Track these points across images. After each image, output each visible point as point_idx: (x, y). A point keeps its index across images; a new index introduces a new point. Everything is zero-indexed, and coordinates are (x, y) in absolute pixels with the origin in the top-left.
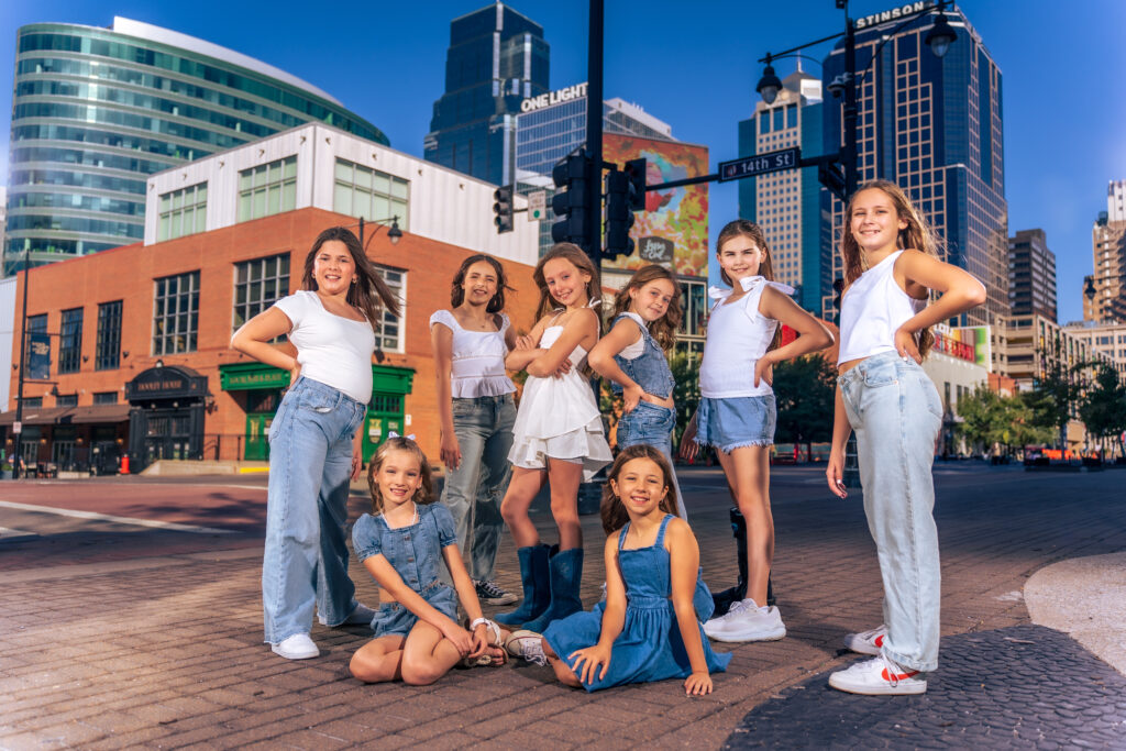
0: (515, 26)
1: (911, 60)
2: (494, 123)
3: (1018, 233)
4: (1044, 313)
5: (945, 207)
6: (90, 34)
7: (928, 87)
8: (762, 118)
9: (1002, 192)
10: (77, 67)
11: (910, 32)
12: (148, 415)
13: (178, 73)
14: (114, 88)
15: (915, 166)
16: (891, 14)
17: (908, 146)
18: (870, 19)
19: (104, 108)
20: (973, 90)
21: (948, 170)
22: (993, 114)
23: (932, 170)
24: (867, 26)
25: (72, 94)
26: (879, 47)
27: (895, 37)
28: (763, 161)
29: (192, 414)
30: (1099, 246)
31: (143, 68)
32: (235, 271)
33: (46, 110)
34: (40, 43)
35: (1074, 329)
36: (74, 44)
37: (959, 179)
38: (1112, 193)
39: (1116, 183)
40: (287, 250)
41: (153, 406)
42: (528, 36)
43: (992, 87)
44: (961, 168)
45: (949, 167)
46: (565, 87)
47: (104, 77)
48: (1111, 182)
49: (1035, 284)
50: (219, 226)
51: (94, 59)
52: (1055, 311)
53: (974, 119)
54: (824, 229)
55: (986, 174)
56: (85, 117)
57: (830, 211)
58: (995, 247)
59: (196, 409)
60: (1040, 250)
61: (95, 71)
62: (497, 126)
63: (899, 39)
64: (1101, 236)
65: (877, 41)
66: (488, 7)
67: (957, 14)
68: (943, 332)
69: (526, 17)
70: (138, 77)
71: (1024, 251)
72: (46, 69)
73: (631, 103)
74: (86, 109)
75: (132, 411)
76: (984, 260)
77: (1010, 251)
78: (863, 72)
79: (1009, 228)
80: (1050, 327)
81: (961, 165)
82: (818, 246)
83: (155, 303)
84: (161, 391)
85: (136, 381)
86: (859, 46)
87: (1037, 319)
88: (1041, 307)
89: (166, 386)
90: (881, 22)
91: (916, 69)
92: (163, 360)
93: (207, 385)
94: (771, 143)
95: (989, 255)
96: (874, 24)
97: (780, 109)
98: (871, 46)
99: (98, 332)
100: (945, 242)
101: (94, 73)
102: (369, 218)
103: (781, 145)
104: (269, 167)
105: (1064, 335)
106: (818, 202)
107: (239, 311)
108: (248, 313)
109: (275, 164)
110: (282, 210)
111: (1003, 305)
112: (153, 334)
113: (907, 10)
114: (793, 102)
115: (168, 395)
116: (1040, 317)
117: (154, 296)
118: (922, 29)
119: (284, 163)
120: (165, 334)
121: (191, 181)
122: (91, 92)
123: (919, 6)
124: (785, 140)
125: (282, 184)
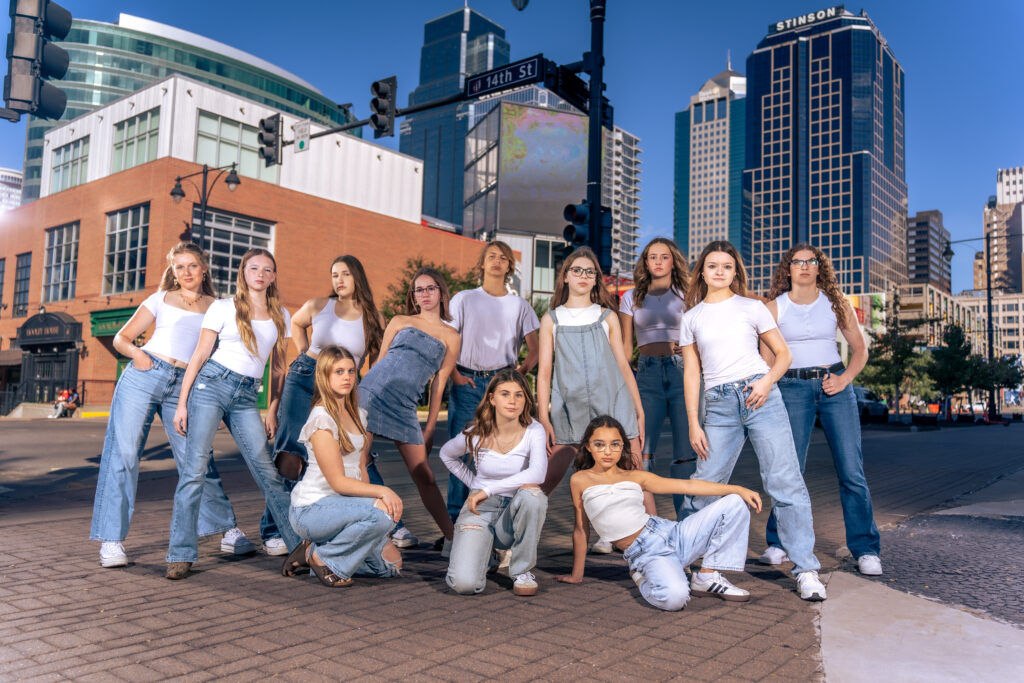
0: (480, 27)
1: (824, 58)
2: (460, 112)
3: (918, 214)
4: (940, 285)
5: (851, 188)
6: (96, 28)
7: (838, 83)
8: (695, 110)
9: (903, 176)
10: (85, 57)
11: (823, 34)
12: (36, 360)
13: (172, 62)
14: (116, 75)
15: (825, 152)
16: (807, 18)
17: (820, 134)
18: (788, 22)
19: (107, 93)
20: (878, 86)
21: (854, 156)
22: (895, 107)
23: (841, 155)
24: (786, 29)
25: (80, 80)
26: (796, 47)
27: (810, 39)
28: (507, 74)
29: (68, 359)
30: (989, 225)
31: (141, 58)
32: (107, 220)
35: (965, 298)
36: (83, 37)
37: (864, 164)
38: (1001, 180)
39: (1005, 170)
40: (148, 200)
41: (39, 351)
42: (491, 37)
43: (895, 84)
44: (866, 155)
45: (855, 153)
47: (107, 66)
48: (1000, 170)
49: (932, 259)
50: (97, 178)
51: (101, 50)
52: (950, 283)
53: (879, 112)
54: (745, 206)
55: (889, 160)
56: (91, 101)
57: (750, 191)
58: (898, 226)
59: (71, 353)
60: (937, 229)
61: (101, 60)
62: (462, 115)
63: (813, 40)
64: (991, 217)
65: (794, 42)
66: (455, 11)
67: (865, 20)
69: (490, 21)
70: (137, 66)
71: (924, 229)
74: (92, 93)
75: (24, 355)
76: (886, 236)
77: (911, 229)
78: (781, 69)
79: (909, 209)
80: (939, 295)
81: (866, 152)
82: (740, 222)
83: (46, 252)
84: (43, 336)
85: (25, 327)
86: (778, 46)
87: (927, 288)
88: (937, 278)
89: (47, 331)
90: (798, 25)
91: (827, 67)
92: (46, 307)
93: (80, 331)
94: (703, 132)
95: (892, 233)
96: (792, 27)
97: (710, 102)
98: (789, 46)
99: (17, 281)
100: (851, 219)
101: (99, 62)
102: (212, 164)
103: (712, 134)
104: (137, 120)
105: (952, 302)
106: (742, 184)
107: (111, 259)
108: (116, 261)
109: (143, 116)
110: (146, 161)
111: (903, 276)
112: (43, 282)
113: (821, 15)
114: (723, 96)
115: (49, 340)
116: (930, 286)
117: (46, 245)
118: (834, 31)
119: (149, 115)
120: (52, 282)
121: (78, 135)
122: (97, 78)
123: (831, 12)
124: (715, 129)
125: (148, 135)
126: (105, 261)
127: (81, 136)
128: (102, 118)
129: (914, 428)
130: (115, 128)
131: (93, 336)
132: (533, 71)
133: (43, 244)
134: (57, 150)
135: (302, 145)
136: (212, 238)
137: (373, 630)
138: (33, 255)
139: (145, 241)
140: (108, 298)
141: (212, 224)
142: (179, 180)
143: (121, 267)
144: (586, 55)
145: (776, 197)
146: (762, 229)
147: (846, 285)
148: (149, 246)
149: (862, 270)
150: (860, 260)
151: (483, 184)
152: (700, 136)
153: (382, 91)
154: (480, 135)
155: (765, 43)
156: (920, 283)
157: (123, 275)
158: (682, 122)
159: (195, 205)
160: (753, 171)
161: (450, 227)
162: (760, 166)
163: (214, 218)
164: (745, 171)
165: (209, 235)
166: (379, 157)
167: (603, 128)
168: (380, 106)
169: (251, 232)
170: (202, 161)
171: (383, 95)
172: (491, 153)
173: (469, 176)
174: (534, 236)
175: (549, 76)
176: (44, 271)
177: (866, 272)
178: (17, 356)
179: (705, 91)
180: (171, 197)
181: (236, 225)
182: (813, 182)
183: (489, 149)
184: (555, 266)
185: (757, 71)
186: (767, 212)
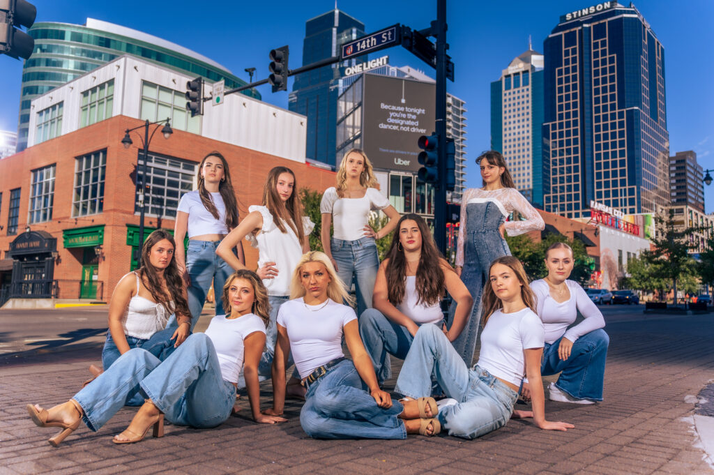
0: (346, 23)
1: (602, 39)
2: (332, 85)
3: (678, 154)
4: (696, 206)
5: (626, 135)
6: (69, 29)
7: (614, 57)
8: (506, 80)
9: (665, 125)
10: (62, 49)
11: (601, 22)
12: (24, 266)
14: (85, 62)
15: (605, 108)
16: (589, 10)
17: (601, 95)
18: (575, 13)
20: (644, 59)
21: (627, 111)
22: (658, 74)
23: (617, 111)
24: (573, 18)
25: (59, 66)
26: (580, 31)
27: (591, 25)
28: (372, 39)
29: (46, 265)
31: (103, 50)
32: (76, 162)
33: (42, 76)
34: (40, 35)
36: (61, 35)
37: (635, 117)
40: (105, 147)
41: (25, 259)
42: (354, 30)
43: (657, 57)
44: (636, 110)
45: (628, 109)
46: (373, 59)
47: (78, 55)
49: (689, 187)
50: (68, 132)
51: (72, 44)
52: (703, 205)
53: (645, 77)
54: (545, 150)
55: (654, 114)
57: (549, 139)
58: (662, 163)
59: (48, 261)
60: (692, 165)
61: (74, 51)
62: (334, 87)
63: (594, 26)
65: (580, 28)
66: (329, 12)
67: (633, 9)
68: (617, 215)
69: (354, 18)
70: (100, 55)
71: (682, 165)
72: (43, 51)
73: (416, 69)
74: (67, 75)
75: (14, 263)
76: (653, 170)
77: (672, 165)
78: (570, 48)
79: (670, 150)
80: (696, 214)
81: (636, 108)
82: (541, 162)
83: (31, 187)
84: (29, 248)
85: (15, 242)
86: (568, 31)
87: (686, 209)
88: (693, 202)
89: (31, 245)
90: (582, 16)
91: (605, 46)
92: (31, 227)
93: (56, 244)
94: (512, 96)
95: (657, 168)
96: (578, 17)
97: (517, 74)
98: (575, 31)
99: (10, 209)
100: (626, 158)
101: (72, 53)
102: (152, 120)
103: (519, 98)
104: (98, 89)
105: (707, 220)
106: (542, 133)
107: (78, 191)
108: (82, 192)
109: (102, 86)
110: (104, 118)
111: (666, 201)
112: (29, 209)
113: (599, 7)
114: (526, 69)
115: (32, 252)
116: (689, 207)
117: (32, 182)
118: (609, 19)
119: (107, 85)
120: (36, 209)
121: (55, 101)
122: (70, 65)
123: (607, 5)
124: (521, 94)
125: (105, 100)
126: (74, 192)
127: (58, 102)
128: (72, 88)
129: (690, 312)
130: (82, 95)
131: (65, 248)
132: (392, 36)
133: (29, 181)
134: (40, 113)
135: (218, 100)
136: (152, 175)
137: (286, 463)
138: (22, 189)
139: (103, 177)
140: (76, 219)
141: (152, 164)
142: (128, 131)
143: (86, 197)
144: (433, 23)
145: (568, 143)
146: (558, 167)
147: (624, 208)
148: (106, 180)
149: (635, 196)
150: (633, 189)
151: (351, 135)
152: (510, 99)
153: (279, 57)
154: (348, 99)
155: (558, 29)
156: (682, 205)
157: (87, 202)
158: (496, 89)
159: (140, 150)
160: (550, 124)
161: (327, 167)
162: (555, 120)
163: (153, 160)
164: (544, 124)
165: (150, 172)
166: (274, 114)
167: (447, 79)
168: (276, 68)
169: (181, 170)
170: (144, 118)
171: (279, 60)
172: (356, 112)
173: (340, 130)
174: (389, 172)
175: (406, 38)
176: (30, 201)
177: (639, 198)
178: (9, 263)
179: (513, 66)
180: (122, 144)
181: (170, 165)
182: (596, 131)
183: (355, 109)
184: (404, 195)
185: (552, 51)
186: (561, 154)
